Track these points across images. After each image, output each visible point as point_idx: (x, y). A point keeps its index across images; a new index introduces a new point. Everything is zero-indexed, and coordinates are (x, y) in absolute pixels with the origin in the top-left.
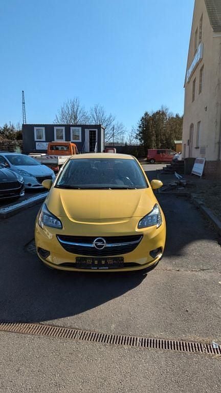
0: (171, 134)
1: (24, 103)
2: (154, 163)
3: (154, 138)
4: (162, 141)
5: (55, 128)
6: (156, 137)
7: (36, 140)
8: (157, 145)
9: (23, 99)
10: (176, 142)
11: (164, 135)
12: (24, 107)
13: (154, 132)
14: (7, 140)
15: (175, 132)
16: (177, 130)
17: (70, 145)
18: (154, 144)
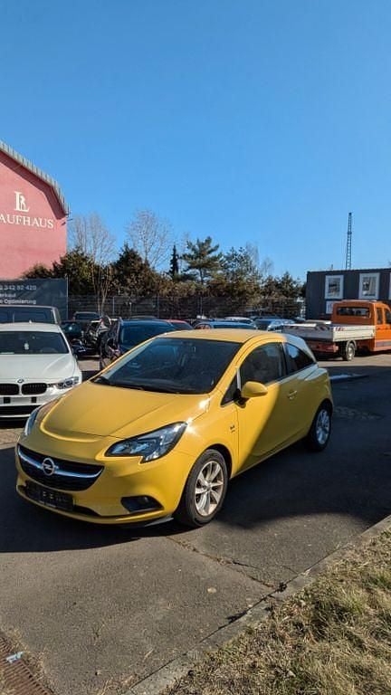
1: (349, 233)
5: (362, 276)
7: (326, 297)
9: (350, 226)
12: (349, 239)
14: (283, 297)
17: (372, 305)
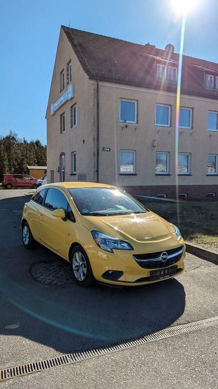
0: (23, 159)
2: (10, 189)
3: (6, 163)
4: (14, 166)
6: (9, 161)
8: (10, 170)
10: (29, 167)
11: (16, 160)
13: (6, 157)
15: (27, 158)
16: (28, 156)
18: (7, 169)
